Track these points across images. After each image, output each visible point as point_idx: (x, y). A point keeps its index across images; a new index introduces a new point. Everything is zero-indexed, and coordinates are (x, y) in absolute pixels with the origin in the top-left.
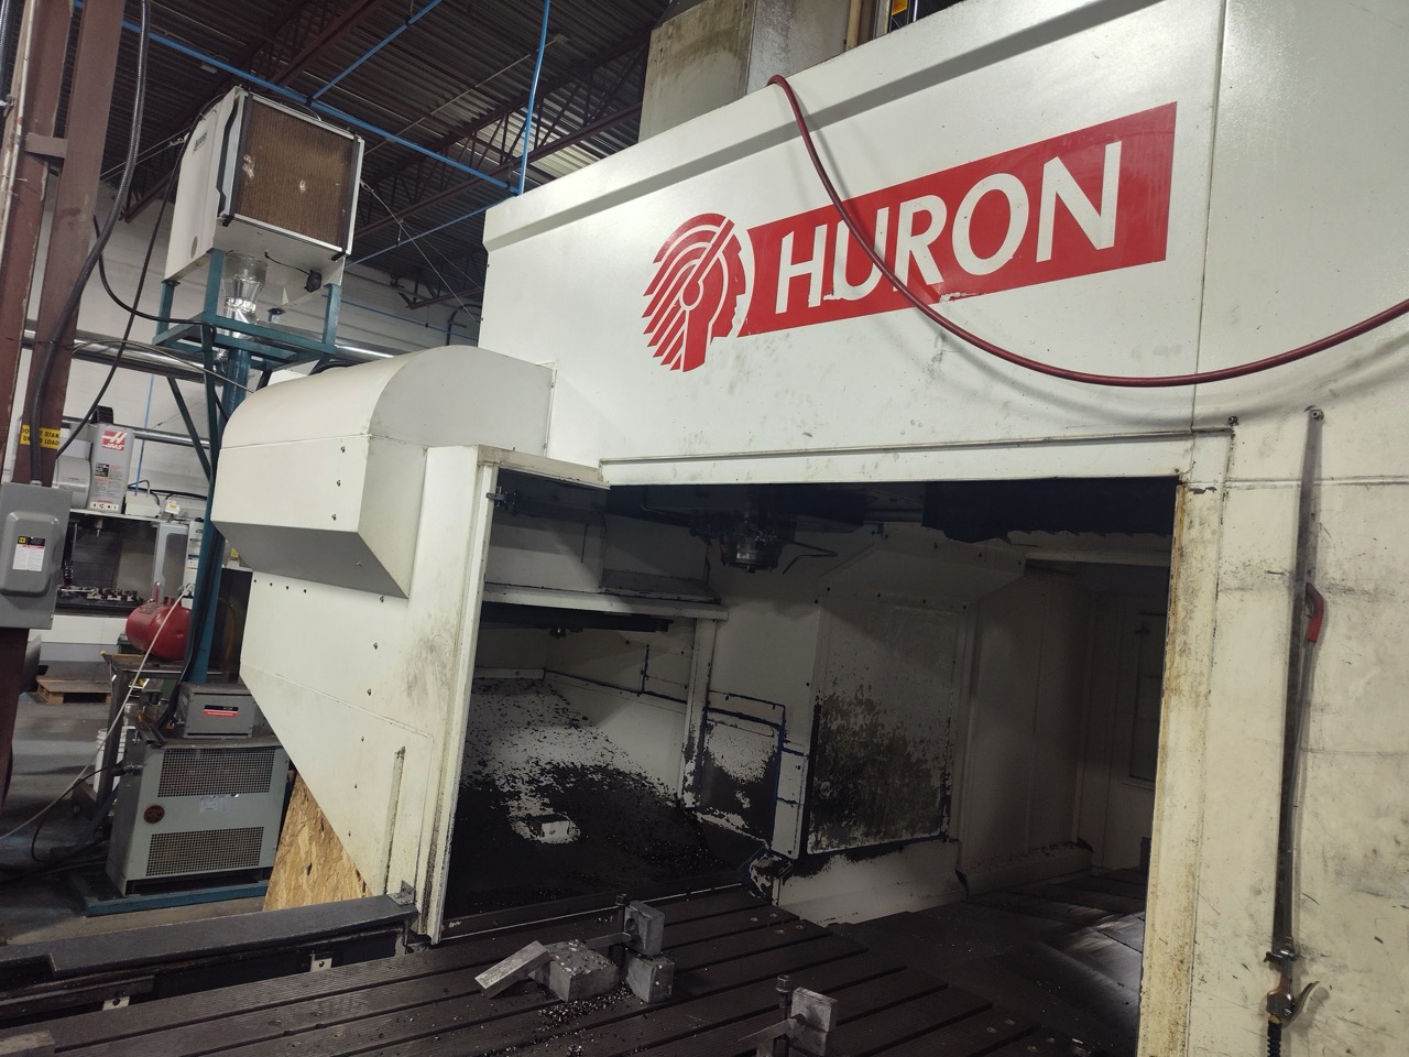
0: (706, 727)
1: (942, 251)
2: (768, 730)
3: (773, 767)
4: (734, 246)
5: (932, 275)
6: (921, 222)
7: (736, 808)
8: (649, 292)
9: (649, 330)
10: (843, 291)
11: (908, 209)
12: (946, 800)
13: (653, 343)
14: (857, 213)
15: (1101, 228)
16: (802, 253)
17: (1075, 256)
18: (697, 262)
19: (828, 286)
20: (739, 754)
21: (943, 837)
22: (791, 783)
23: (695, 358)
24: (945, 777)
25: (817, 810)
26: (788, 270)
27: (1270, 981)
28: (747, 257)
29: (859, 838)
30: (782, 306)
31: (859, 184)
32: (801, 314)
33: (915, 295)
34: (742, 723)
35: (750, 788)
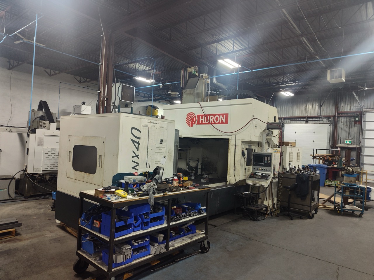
0: (189, 162)
1: (213, 120)
2: (197, 161)
3: (197, 165)
4: (195, 116)
5: (213, 122)
6: (212, 118)
7: (194, 170)
8: (186, 119)
9: (186, 121)
10: (206, 122)
11: (211, 116)
12: (216, 169)
13: (186, 122)
14: (207, 116)
15: (224, 121)
16: (202, 118)
17: (222, 123)
18: (191, 117)
19: (204, 122)
20: (193, 164)
21: (216, 173)
22: (200, 166)
23: (192, 126)
24: (216, 166)
25: (203, 169)
26: (201, 120)
27: (234, 168)
28: (197, 117)
29: (207, 173)
30: (200, 123)
31: (207, 113)
32: (202, 123)
33: (212, 124)
34: (193, 161)
35: (195, 168)
